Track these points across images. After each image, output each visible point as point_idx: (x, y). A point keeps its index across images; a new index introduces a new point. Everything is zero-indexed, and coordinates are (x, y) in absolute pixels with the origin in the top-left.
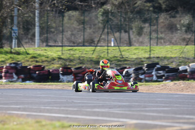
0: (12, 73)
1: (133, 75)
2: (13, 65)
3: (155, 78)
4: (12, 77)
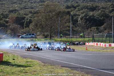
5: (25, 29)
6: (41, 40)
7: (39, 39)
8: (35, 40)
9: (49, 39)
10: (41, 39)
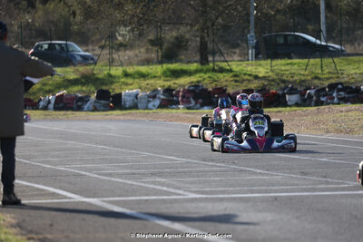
0: (189, 98)
1: (314, 98)
2: (192, 88)
3: (336, 100)
4: (190, 102)
5: (40, 13)
6: (143, 76)
7: (130, 70)
8: (110, 75)
9: (194, 66)
10: (144, 69)
